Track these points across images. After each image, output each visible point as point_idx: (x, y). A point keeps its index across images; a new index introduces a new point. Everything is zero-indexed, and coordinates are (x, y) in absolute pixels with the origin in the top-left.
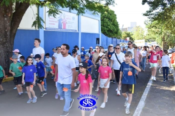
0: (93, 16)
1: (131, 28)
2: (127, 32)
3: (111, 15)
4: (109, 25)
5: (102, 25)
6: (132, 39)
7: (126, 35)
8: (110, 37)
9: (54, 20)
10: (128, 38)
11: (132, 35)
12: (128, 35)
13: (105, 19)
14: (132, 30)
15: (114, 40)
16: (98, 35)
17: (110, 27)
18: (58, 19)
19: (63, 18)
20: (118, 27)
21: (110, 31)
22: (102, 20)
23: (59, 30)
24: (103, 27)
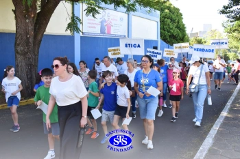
0: (148, 16)
1: (204, 32)
2: (198, 38)
3: (173, 13)
4: (172, 29)
5: (162, 29)
9: (94, 22)
11: (205, 42)
12: (200, 42)
13: (166, 19)
14: (204, 36)
16: (156, 42)
17: (172, 31)
18: (101, 20)
19: (107, 19)
20: (184, 31)
21: (173, 36)
22: (162, 22)
24: (163, 31)
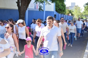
2: (69, 10)
4: (60, 6)
6: (73, 15)
7: (69, 12)
8: (60, 13)
10: (70, 14)
11: (73, 12)
12: (70, 12)
14: (73, 8)
15: (62, 15)
16: (54, 12)
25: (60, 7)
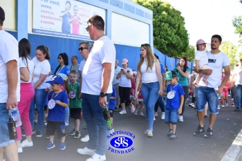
3: (173, 17)
4: (170, 36)
18: (63, 15)
21: (171, 45)
23: (64, 36)
25: (171, 39)
